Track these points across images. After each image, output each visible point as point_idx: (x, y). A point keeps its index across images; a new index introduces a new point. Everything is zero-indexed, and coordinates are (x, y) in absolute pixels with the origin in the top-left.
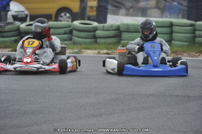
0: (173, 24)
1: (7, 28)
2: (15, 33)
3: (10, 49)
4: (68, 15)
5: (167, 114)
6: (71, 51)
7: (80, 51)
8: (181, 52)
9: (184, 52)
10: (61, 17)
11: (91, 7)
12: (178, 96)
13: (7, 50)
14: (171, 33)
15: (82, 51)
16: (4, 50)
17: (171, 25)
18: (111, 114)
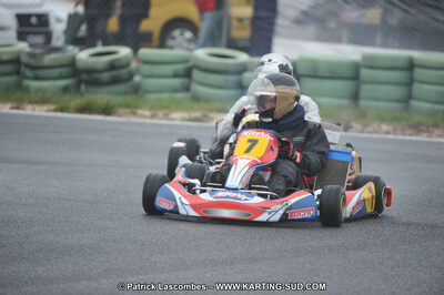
0: (415, 63)
1: (49, 59)
2: (65, 71)
3: (52, 107)
4: (188, 35)
5: (381, 264)
6: (186, 115)
7: (206, 116)
8: (428, 127)
9: (436, 126)
10: (173, 38)
11: (240, 20)
12: (409, 224)
13: (45, 107)
14: (410, 83)
15: (211, 115)
16: (37, 108)
17: (411, 66)
18: (255, 261)
